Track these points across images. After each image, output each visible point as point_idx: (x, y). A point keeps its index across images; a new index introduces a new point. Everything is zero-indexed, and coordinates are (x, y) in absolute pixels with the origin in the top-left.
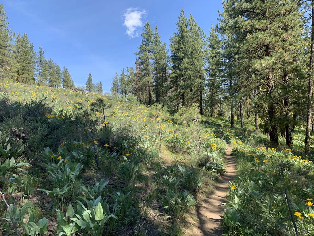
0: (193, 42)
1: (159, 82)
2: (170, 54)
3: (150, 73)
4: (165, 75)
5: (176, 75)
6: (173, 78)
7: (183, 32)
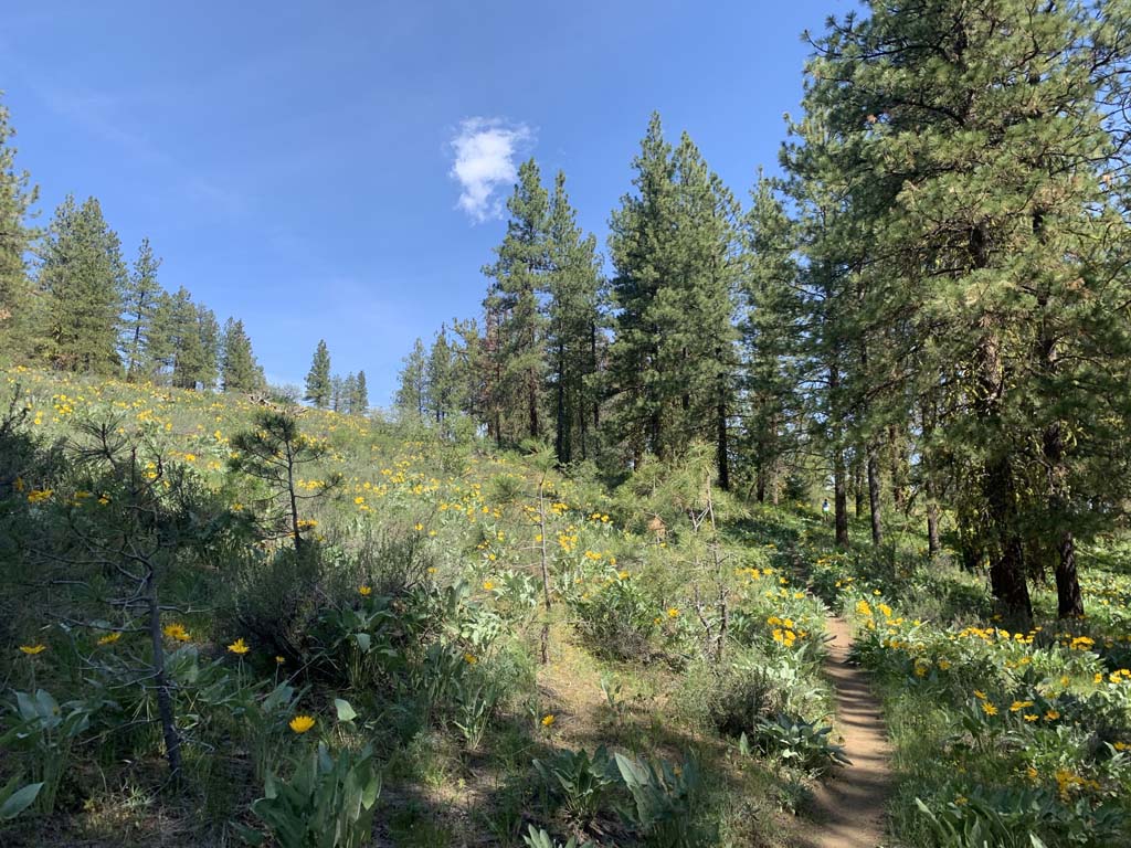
0: (695, 230)
1: (568, 371)
2: (609, 272)
3: (536, 340)
4: (589, 349)
5: (631, 345)
6: (621, 357)
7: (655, 193)
